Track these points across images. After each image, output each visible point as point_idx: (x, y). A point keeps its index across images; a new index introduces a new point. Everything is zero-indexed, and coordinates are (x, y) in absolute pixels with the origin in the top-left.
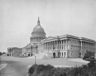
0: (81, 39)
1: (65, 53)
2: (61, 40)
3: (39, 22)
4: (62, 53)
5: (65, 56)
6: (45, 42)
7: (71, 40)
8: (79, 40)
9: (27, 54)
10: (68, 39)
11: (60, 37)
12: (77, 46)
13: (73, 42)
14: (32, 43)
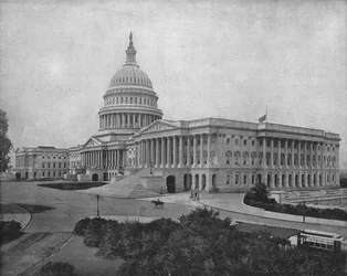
0: (262, 131)
1: (204, 176)
2: (194, 133)
3: (131, 52)
4: (197, 176)
5: (203, 188)
6: (145, 138)
7: (224, 136)
8: (257, 131)
9: (88, 172)
10: (214, 131)
11: (191, 126)
12: (247, 153)
13: (232, 141)
14: (106, 132)
